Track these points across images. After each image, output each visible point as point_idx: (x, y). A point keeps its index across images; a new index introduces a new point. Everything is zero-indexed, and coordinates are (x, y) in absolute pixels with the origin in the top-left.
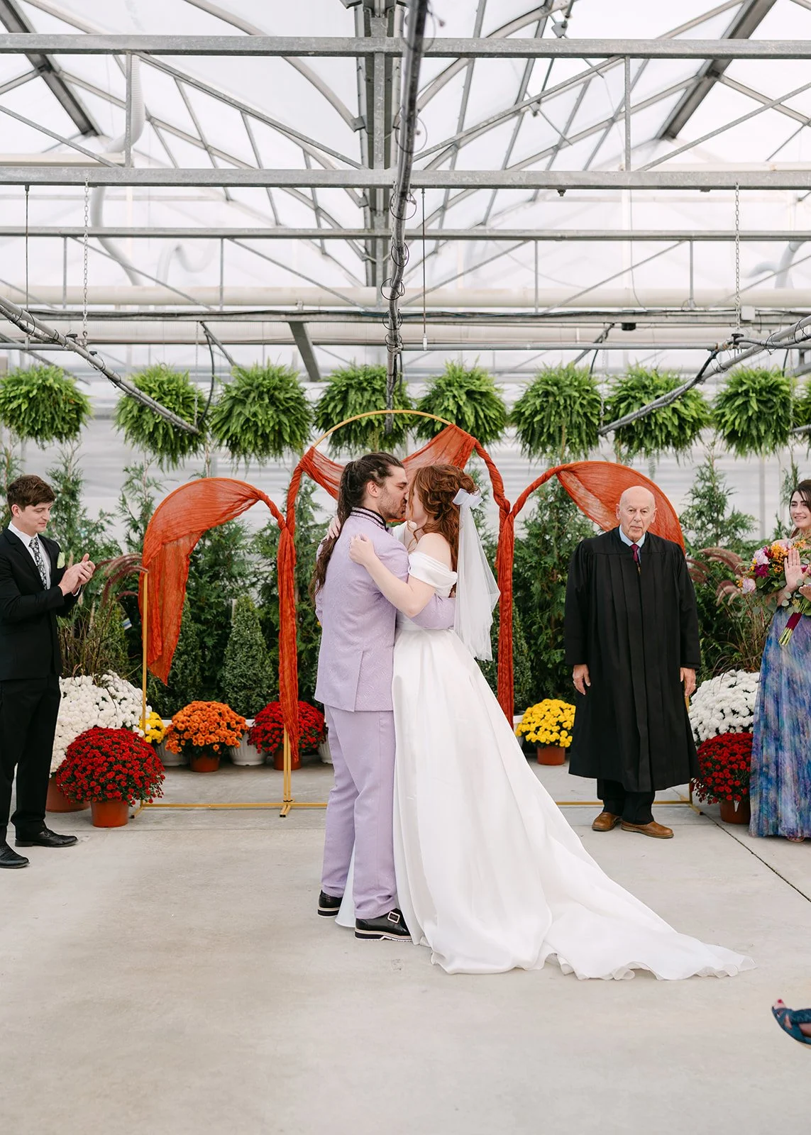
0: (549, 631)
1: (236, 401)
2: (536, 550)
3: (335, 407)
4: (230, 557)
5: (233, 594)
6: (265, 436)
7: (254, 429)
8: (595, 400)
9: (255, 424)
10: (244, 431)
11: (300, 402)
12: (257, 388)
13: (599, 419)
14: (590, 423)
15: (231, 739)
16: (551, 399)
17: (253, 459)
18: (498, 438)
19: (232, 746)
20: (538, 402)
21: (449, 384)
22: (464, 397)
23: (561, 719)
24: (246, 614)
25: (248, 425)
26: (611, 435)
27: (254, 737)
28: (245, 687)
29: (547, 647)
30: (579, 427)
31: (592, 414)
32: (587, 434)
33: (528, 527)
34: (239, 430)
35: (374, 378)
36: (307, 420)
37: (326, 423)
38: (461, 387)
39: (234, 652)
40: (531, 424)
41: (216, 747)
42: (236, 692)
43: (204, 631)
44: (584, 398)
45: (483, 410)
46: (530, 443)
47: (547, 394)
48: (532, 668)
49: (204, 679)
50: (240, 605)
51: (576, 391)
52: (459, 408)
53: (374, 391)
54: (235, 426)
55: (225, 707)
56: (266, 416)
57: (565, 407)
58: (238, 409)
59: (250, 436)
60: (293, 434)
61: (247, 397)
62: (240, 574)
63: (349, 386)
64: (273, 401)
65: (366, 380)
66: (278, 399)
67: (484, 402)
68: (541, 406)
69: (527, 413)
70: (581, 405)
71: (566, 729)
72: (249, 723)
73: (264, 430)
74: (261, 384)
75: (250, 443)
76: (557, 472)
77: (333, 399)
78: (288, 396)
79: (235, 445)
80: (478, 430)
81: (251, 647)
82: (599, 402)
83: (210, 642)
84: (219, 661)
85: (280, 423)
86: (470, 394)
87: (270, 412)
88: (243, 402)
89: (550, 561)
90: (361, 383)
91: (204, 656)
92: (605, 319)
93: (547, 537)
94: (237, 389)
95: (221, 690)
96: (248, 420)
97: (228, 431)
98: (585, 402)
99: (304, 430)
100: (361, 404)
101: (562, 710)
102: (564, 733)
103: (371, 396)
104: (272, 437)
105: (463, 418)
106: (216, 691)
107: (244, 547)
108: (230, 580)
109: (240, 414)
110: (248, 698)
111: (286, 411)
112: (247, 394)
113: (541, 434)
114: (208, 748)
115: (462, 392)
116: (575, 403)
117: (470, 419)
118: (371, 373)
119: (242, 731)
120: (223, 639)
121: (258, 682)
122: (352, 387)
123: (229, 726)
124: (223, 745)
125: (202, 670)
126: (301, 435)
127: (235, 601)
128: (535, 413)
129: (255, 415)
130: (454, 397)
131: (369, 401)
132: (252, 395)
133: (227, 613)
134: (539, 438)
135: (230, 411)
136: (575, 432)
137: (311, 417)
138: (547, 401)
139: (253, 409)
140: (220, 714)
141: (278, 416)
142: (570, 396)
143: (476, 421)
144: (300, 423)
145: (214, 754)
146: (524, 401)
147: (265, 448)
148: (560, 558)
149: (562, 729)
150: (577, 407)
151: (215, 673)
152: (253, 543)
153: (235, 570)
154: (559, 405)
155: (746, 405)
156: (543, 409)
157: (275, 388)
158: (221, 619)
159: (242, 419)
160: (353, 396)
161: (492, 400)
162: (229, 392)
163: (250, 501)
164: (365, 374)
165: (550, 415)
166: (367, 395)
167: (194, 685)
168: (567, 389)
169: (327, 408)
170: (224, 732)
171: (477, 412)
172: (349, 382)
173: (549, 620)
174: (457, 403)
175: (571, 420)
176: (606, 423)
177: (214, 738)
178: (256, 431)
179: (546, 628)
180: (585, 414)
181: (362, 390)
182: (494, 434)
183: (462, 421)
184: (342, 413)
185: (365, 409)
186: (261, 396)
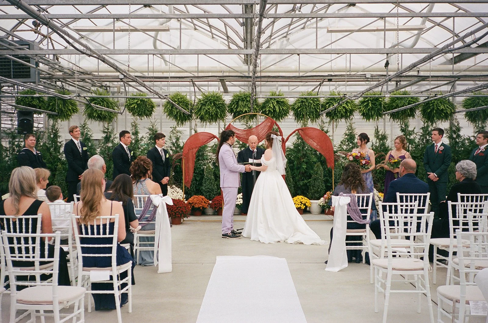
0: (299, 176)
1: (203, 105)
2: (296, 151)
3: (235, 106)
4: (203, 154)
5: (204, 165)
6: (212, 116)
7: (209, 113)
8: (318, 103)
9: (209, 112)
10: (205, 114)
11: (223, 104)
12: (210, 100)
13: (320, 110)
14: (316, 111)
15: (205, 206)
16: (304, 103)
17: (208, 124)
18: (287, 116)
19: (206, 208)
20: (299, 105)
21: (271, 99)
22: (276, 103)
23: (302, 201)
24: (209, 170)
25: (207, 112)
26: (325, 115)
27: (211, 206)
28: (209, 192)
29: (299, 181)
30: (313, 112)
31: (317, 108)
32: (316, 115)
33: (294, 145)
34: (204, 114)
35: (247, 97)
36: (225, 110)
37: (231, 111)
38: (275, 100)
39: (205, 182)
40: (297, 111)
41: (201, 208)
42: (206, 193)
43: (196, 176)
44: (315, 103)
45: (282, 107)
46: (297, 117)
47: (302, 102)
48: (294, 187)
49: (196, 190)
50: (207, 168)
51: (312, 101)
52: (274, 107)
53: (247, 101)
54: (203, 113)
55: (203, 197)
56: (213, 110)
57: (308, 106)
58: (203, 107)
59: (207, 116)
60: (221, 115)
61: (206, 103)
62: (206, 159)
63: (239, 99)
64: (215, 104)
65: (244, 97)
66: (217, 104)
67: (282, 104)
68: (300, 105)
69: (296, 108)
70: (314, 105)
71: (303, 204)
72: (210, 202)
73: (212, 114)
74: (210, 99)
75: (207, 118)
76: (298, 130)
77: (234, 103)
78: (219, 103)
79: (202, 119)
80: (280, 113)
81: (210, 180)
82: (320, 104)
83: (198, 179)
84: (201, 184)
85: (217, 111)
86: (278, 102)
87: (214, 108)
88: (205, 105)
89: (300, 155)
90: (243, 98)
91: (196, 183)
92: (322, 78)
93: (300, 148)
94: (203, 100)
95: (202, 193)
96: (207, 111)
97: (200, 114)
98: (315, 104)
99: (224, 114)
100: (243, 105)
101: (302, 198)
102: (302, 205)
103: (246, 103)
104: (214, 116)
105: (275, 110)
106: (200, 193)
107: (207, 151)
108: (203, 161)
109: (204, 109)
110: (210, 195)
111: (219, 108)
112: (206, 102)
113: (300, 115)
114: (199, 208)
115: (275, 101)
116: (312, 104)
117: (278, 110)
118: (246, 95)
119: (208, 204)
120: (202, 178)
121: (213, 190)
122: (240, 100)
123: (205, 202)
124: (203, 208)
125: (196, 187)
126: (224, 115)
127: (205, 167)
128: (299, 108)
129: (209, 109)
130: (273, 103)
131: (245, 104)
132: (208, 103)
133: (203, 170)
134: (300, 116)
135: (201, 107)
136: (312, 114)
137: (226, 109)
138: (302, 104)
139: (208, 107)
140: (202, 199)
141: (216, 109)
142: (310, 102)
143: (280, 110)
144: (223, 112)
145: (200, 210)
146: (296, 104)
147: (212, 119)
148: (303, 154)
149: (302, 204)
150: (312, 106)
151: (199, 188)
152: (210, 149)
153: (205, 157)
154: (306, 106)
155: (368, 105)
156: (301, 106)
157: (215, 100)
158: (201, 172)
159: (205, 110)
160: (240, 103)
161: (285, 104)
162: (200, 101)
163: (212, 138)
164: (244, 95)
165: (303, 108)
166: (245, 102)
167: (193, 191)
168: (309, 100)
169: (232, 106)
170: (203, 204)
171: (280, 108)
172: (239, 98)
173: (300, 172)
174: (273, 105)
175: (310, 110)
176: (322, 111)
177: (201, 205)
178: (209, 114)
179: (298, 175)
180: (315, 108)
181: (243, 101)
182: (286, 115)
183: (275, 111)
184: (237, 108)
185: (244, 107)
186: (211, 103)
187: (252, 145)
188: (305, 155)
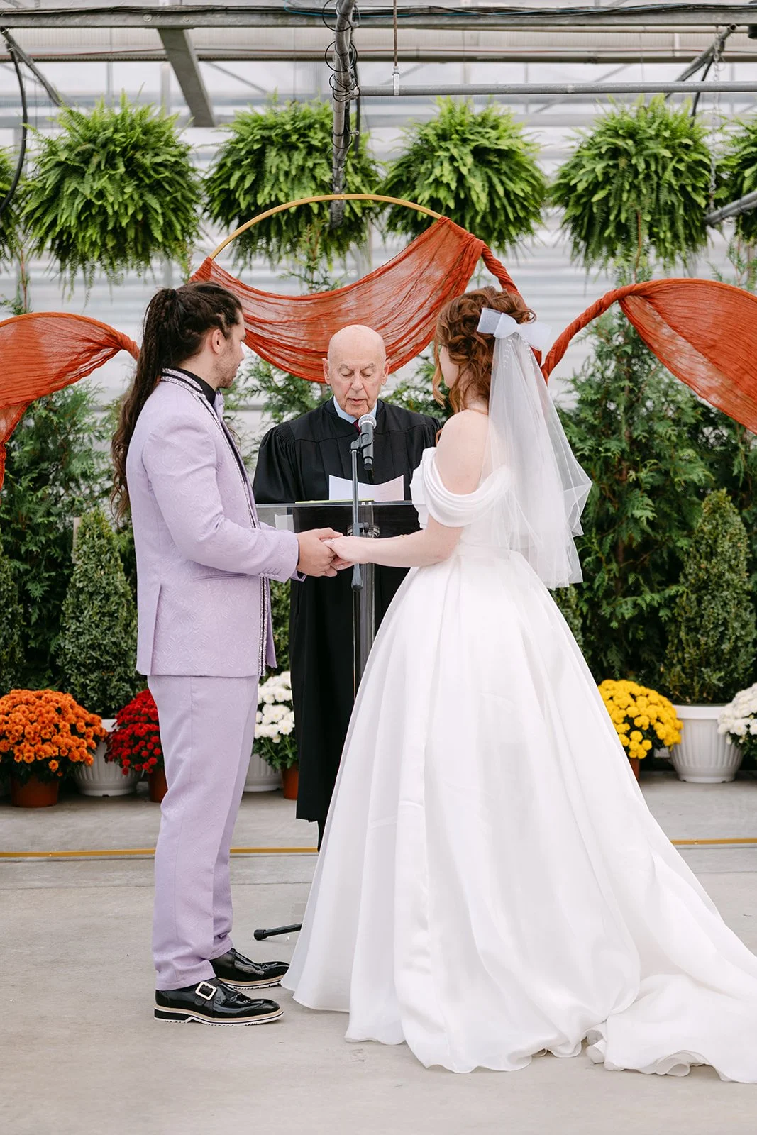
0: (614, 566)
1: (68, 171)
2: (592, 429)
3: (243, 178)
4: (66, 446)
5: (76, 510)
6: (119, 233)
7: (99, 219)
8: (701, 163)
9: (102, 210)
10: (82, 224)
11: (179, 169)
12: (104, 145)
13: (707, 198)
14: (690, 205)
15: (79, 748)
16: (622, 162)
17: (100, 274)
18: (529, 230)
19: (79, 763)
20: (599, 167)
21: (443, 137)
22: (469, 160)
23: (632, 712)
24: (98, 542)
25: (91, 212)
26: (729, 227)
27: (115, 749)
28: (98, 665)
29: (609, 594)
30: (671, 211)
31: (695, 188)
32: (686, 224)
33: (578, 388)
34: (73, 221)
35: (310, 127)
36: (191, 201)
37: (226, 208)
38: (465, 141)
39: (79, 608)
40: (588, 205)
41: (54, 765)
42: (84, 675)
43: (27, 572)
44: (680, 160)
45: (503, 183)
46: (586, 239)
47: (615, 152)
49: (28, 653)
50: (86, 527)
51: (667, 147)
52: (461, 179)
53: (311, 149)
54: (67, 215)
55: (67, 699)
56: (120, 197)
57: (648, 177)
58: (70, 185)
59: (92, 233)
60: (168, 228)
61: (87, 162)
62: (84, 475)
63: (266, 141)
64: (134, 170)
65: (296, 130)
66: (141, 166)
67: (504, 167)
68: (605, 174)
69: (580, 187)
70: (676, 172)
71: (639, 729)
72: (108, 725)
73: (117, 222)
74: (110, 140)
75: (93, 244)
76: (621, 298)
77: (237, 164)
78: (158, 160)
79: (66, 249)
80: (495, 218)
81: (107, 597)
82: (706, 167)
83: (36, 590)
84: (53, 623)
85: (146, 209)
86: (480, 154)
87: (128, 190)
88: (79, 173)
89: (615, 446)
90: (286, 136)
91: (27, 616)
92: (718, 18)
93: (612, 406)
94: (69, 148)
95: (58, 671)
96: (88, 205)
97: (54, 223)
98: (682, 167)
99: (188, 222)
100: (287, 174)
101: (633, 697)
102: (637, 735)
103: (305, 159)
104: (131, 234)
105: (468, 197)
106: (49, 673)
107: (90, 428)
108: (67, 488)
109: (75, 193)
110: (104, 683)
111: (156, 188)
112: (86, 157)
113: (605, 224)
114: (40, 766)
115: (467, 150)
116: (664, 168)
117: (480, 198)
118: (304, 118)
119: (96, 738)
120: (59, 587)
122: (272, 143)
123: (74, 730)
124: (65, 761)
125: (25, 638)
126: (183, 230)
127: (77, 522)
128: (595, 186)
129: (101, 194)
130: (452, 159)
131: (302, 169)
132: (95, 160)
133: (65, 541)
134: (602, 231)
135: (58, 188)
136: (665, 220)
137: (199, 197)
138: (616, 166)
139: (97, 185)
140: (59, 710)
141: (141, 197)
142: (656, 157)
143: (492, 202)
144: (180, 209)
145: (52, 777)
146: (577, 166)
147: (119, 253)
148: (633, 442)
149: (634, 728)
150: (668, 175)
151: (46, 643)
152: (108, 420)
153: (77, 467)
154: (636, 173)
156: (607, 179)
157: (136, 147)
158: (56, 552)
159: (78, 203)
160: (273, 160)
161: (519, 164)
162: (54, 153)
163: (105, 352)
164: (294, 119)
165: (620, 190)
166: (298, 158)
167: (11, 663)
168: (651, 144)
169: (227, 180)
170: (66, 739)
171: (492, 187)
172: (266, 133)
173: (614, 547)
174: (457, 170)
175: (658, 199)
176: (719, 203)
177: (49, 750)
178: (104, 225)
179: (609, 561)
180: (682, 188)
181: (289, 148)
182: (522, 224)
183: (465, 202)
184: (255, 189)
185: (296, 180)
186: (110, 161)
187: (346, 382)
188: (642, 450)
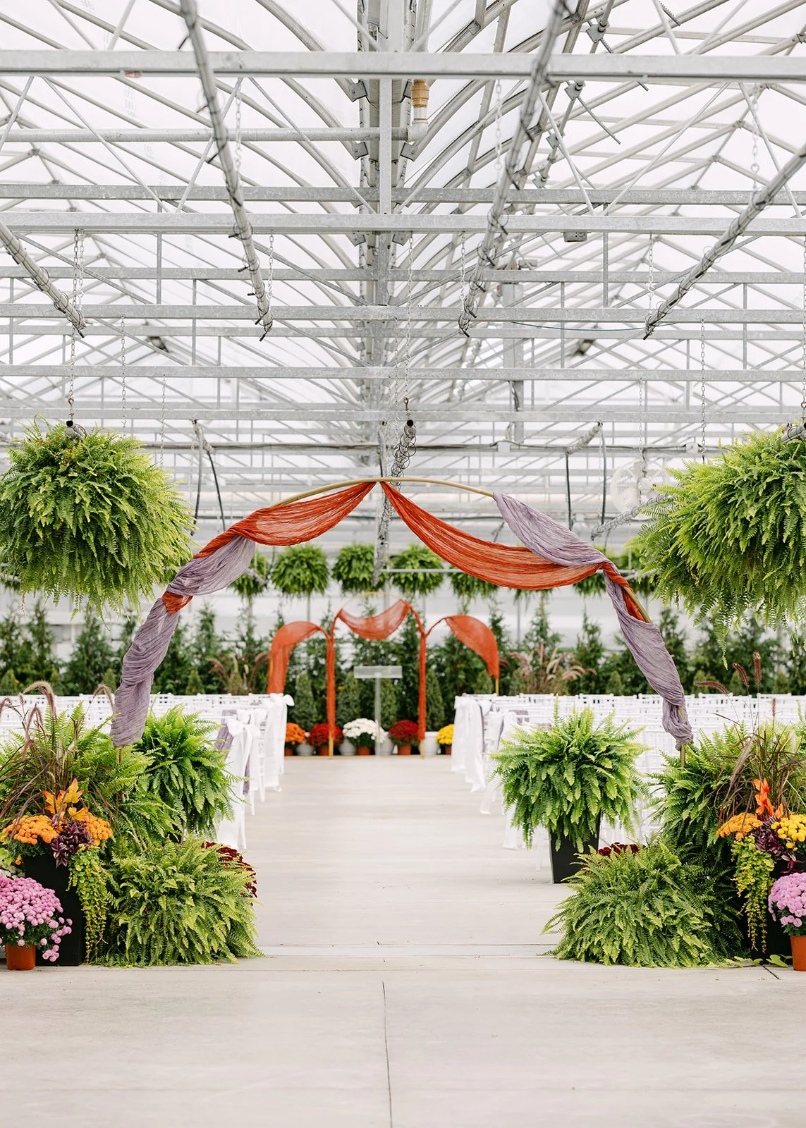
3: (345, 568)
5: (296, 673)
6: (304, 586)
7: (298, 582)
9: (299, 579)
10: (292, 584)
11: (324, 565)
12: (300, 558)
15: (300, 739)
18: (439, 586)
21: (410, 556)
22: (417, 565)
24: (304, 683)
25: (296, 580)
27: (309, 741)
28: (304, 717)
34: (290, 583)
35: (367, 552)
36: (328, 576)
37: (339, 577)
38: (416, 558)
40: (458, 578)
41: (294, 743)
42: (301, 720)
46: (458, 589)
48: (445, 711)
50: (300, 678)
52: (415, 571)
53: (367, 560)
54: (288, 581)
55: (296, 726)
56: (305, 576)
58: (289, 571)
59: (296, 586)
60: (320, 585)
62: (298, 664)
63: (353, 557)
64: (309, 566)
65: (362, 553)
66: (312, 565)
67: (429, 567)
72: (307, 734)
73: (304, 582)
74: (302, 556)
75: (295, 589)
77: (343, 564)
78: (317, 563)
79: (285, 589)
80: (426, 585)
81: (307, 698)
85: (313, 579)
86: (421, 562)
87: (308, 573)
88: (292, 567)
89: (455, 657)
90: (360, 555)
93: (455, 646)
94: (288, 559)
95: (292, 719)
96: (295, 577)
97: (283, 582)
99: (326, 581)
100: (359, 568)
104: (307, 587)
105: (416, 577)
107: (300, 649)
109: (291, 573)
110: (306, 723)
111: (316, 572)
112: (294, 562)
113: (463, 585)
115: (416, 561)
118: (365, 549)
119: (304, 737)
121: (311, 715)
122: (355, 558)
123: (299, 734)
124: (297, 742)
126: (324, 584)
127: (298, 676)
129: (299, 574)
130: (412, 564)
131: (364, 567)
132: (297, 563)
133: (293, 682)
134: (462, 587)
135: (285, 571)
137: (330, 574)
139: (298, 571)
140: (294, 728)
141: (312, 575)
143: (425, 578)
144: (323, 578)
145: (292, 747)
147: (303, 592)
148: (460, 656)
152: (305, 647)
157: (310, 558)
159: (292, 577)
160: (355, 563)
162: (283, 560)
164: (362, 550)
166: (363, 563)
169: (340, 569)
170: (297, 736)
172: (352, 554)
174: (414, 568)
177: (293, 739)
178: (300, 584)
181: (359, 559)
182: (436, 586)
184: (349, 572)
185: (362, 571)
186: (302, 563)
188: (464, 658)
